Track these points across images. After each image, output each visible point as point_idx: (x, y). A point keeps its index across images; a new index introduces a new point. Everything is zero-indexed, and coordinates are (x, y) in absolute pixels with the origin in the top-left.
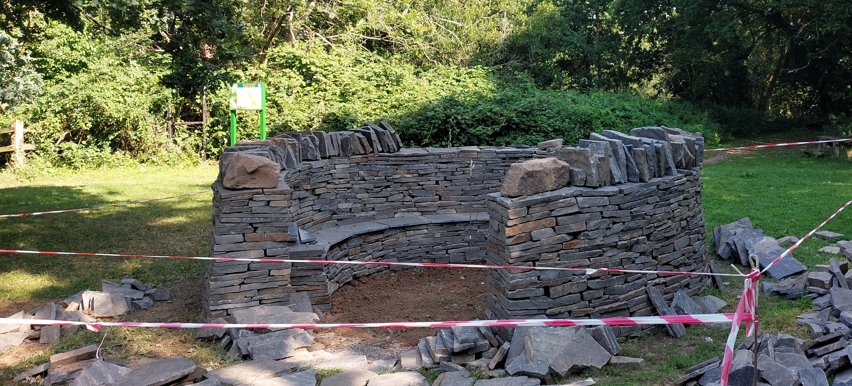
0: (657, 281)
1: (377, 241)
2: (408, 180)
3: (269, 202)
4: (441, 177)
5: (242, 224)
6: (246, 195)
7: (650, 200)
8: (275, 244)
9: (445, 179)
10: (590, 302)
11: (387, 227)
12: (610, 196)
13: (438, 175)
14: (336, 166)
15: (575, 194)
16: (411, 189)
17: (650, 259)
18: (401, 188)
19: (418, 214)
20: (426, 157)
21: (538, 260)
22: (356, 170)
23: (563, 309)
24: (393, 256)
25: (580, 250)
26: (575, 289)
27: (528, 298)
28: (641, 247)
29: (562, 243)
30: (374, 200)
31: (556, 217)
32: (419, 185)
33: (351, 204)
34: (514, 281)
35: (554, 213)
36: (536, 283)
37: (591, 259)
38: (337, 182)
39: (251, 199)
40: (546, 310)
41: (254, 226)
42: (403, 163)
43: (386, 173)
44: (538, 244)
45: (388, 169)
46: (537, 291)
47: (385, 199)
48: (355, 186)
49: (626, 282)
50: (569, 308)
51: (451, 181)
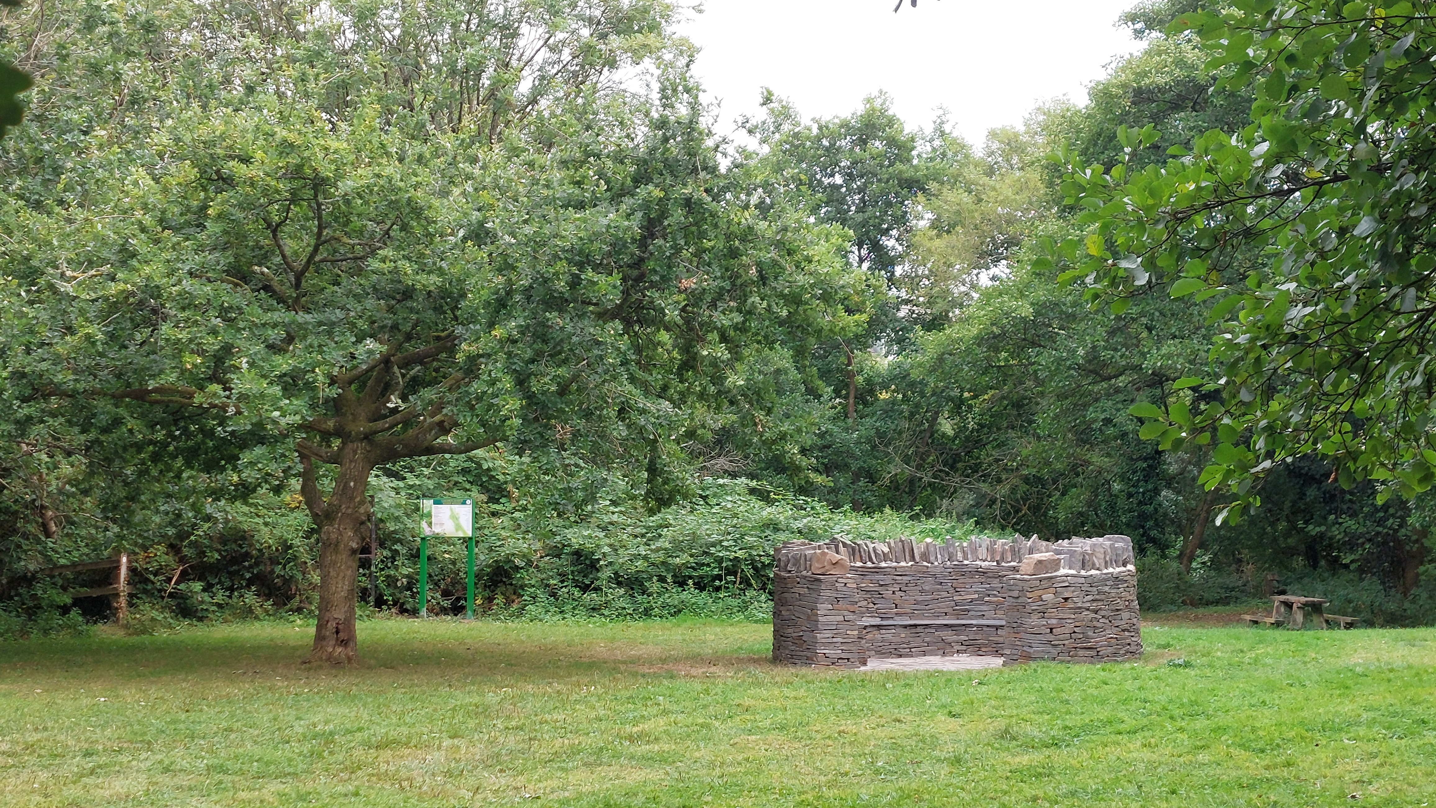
2: (872, 589)
3: (846, 584)
4: (897, 588)
6: (834, 578)
8: (849, 613)
9: (900, 590)
12: (1085, 578)
13: (895, 585)
15: (1067, 576)
20: (885, 570)
21: (1045, 613)
23: (1061, 643)
25: (1070, 609)
26: (1067, 632)
29: (1059, 604)
31: (1056, 588)
32: (880, 594)
35: (1055, 586)
36: (1046, 626)
37: (1076, 615)
40: (1051, 642)
41: (838, 599)
42: (867, 574)
44: (1046, 603)
46: (1046, 630)
49: (1095, 633)
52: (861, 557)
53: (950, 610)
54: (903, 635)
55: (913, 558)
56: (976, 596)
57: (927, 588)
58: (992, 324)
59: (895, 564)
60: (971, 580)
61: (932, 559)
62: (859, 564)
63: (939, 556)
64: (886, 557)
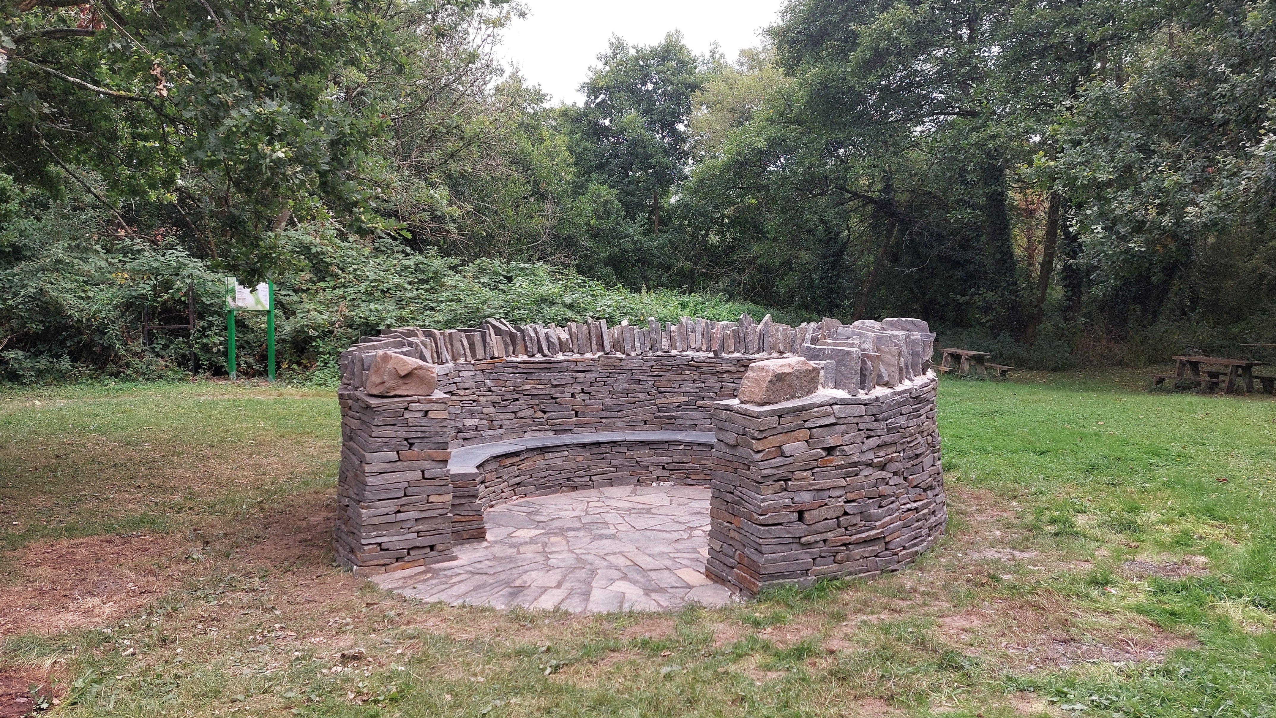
0: (908, 506)
1: (513, 464)
2: (540, 392)
3: (426, 412)
4: (577, 389)
5: (397, 440)
6: (401, 403)
7: (904, 410)
8: (434, 464)
9: (583, 392)
10: (846, 529)
11: (524, 448)
12: (865, 405)
13: (574, 386)
14: (461, 374)
15: (831, 402)
16: (542, 403)
17: (901, 481)
18: (531, 402)
19: (550, 434)
20: (561, 365)
21: (790, 480)
22: (480, 378)
23: (818, 538)
24: (530, 484)
25: (837, 467)
26: (831, 514)
27: (781, 524)
28: (894, 466)
29: (816, 460)
30: (502, 416)
31: (810, 429)
32: (552, 398)
33: (477, 420)
34: (766, 504)
35: (808, 425)
36: (790, 506)
37: (848, 479)
38: (462, 392)
39: (406, 409)
40: (800, 538)
41: (410, 441)
42: (533, 371)
43: (515, 383)
44: (790, 460)
45: (516, 379)
46: (791, 516)
47: (513, 415)
48: (481, 399)
49: (880, 507)
50: (824, 536)
51: (589, 393)
52: (526, 347)
53: (650, 417)
54: (580, 458)
55: (601, 347)
56: (686, 399)
57: (619, 388)
58: (738, 155)
59: (576, 356)
60: (679, 378)
61: (628, 348)
62: (522, 357)
63: (637, 344)
64: (563, 346)
